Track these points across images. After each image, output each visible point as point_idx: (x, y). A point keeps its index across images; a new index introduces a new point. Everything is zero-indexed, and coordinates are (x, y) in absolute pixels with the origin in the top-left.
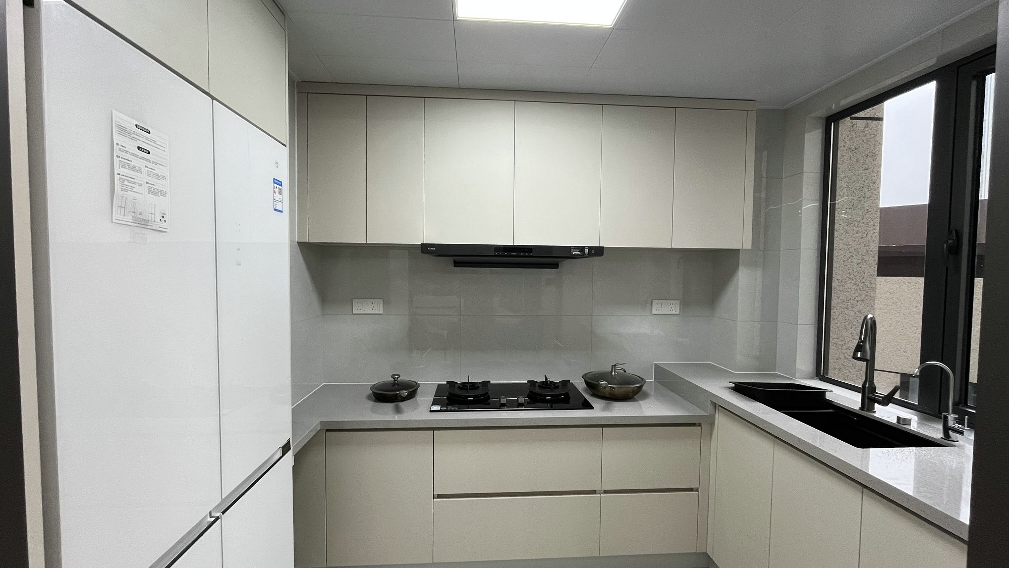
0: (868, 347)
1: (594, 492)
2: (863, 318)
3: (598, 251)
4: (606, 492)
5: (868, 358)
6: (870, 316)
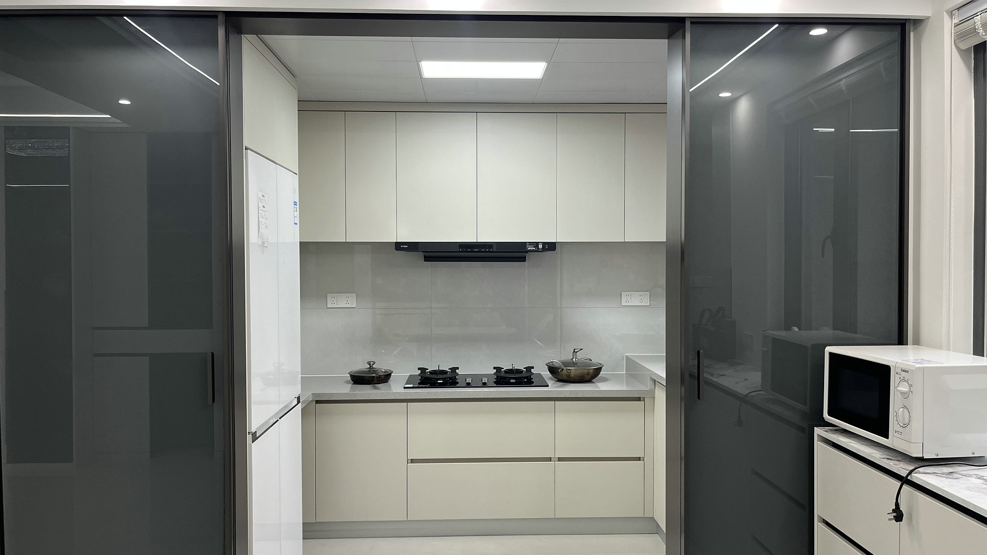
1: (549, 459)
3: (550, 247)
4: (560, 459)
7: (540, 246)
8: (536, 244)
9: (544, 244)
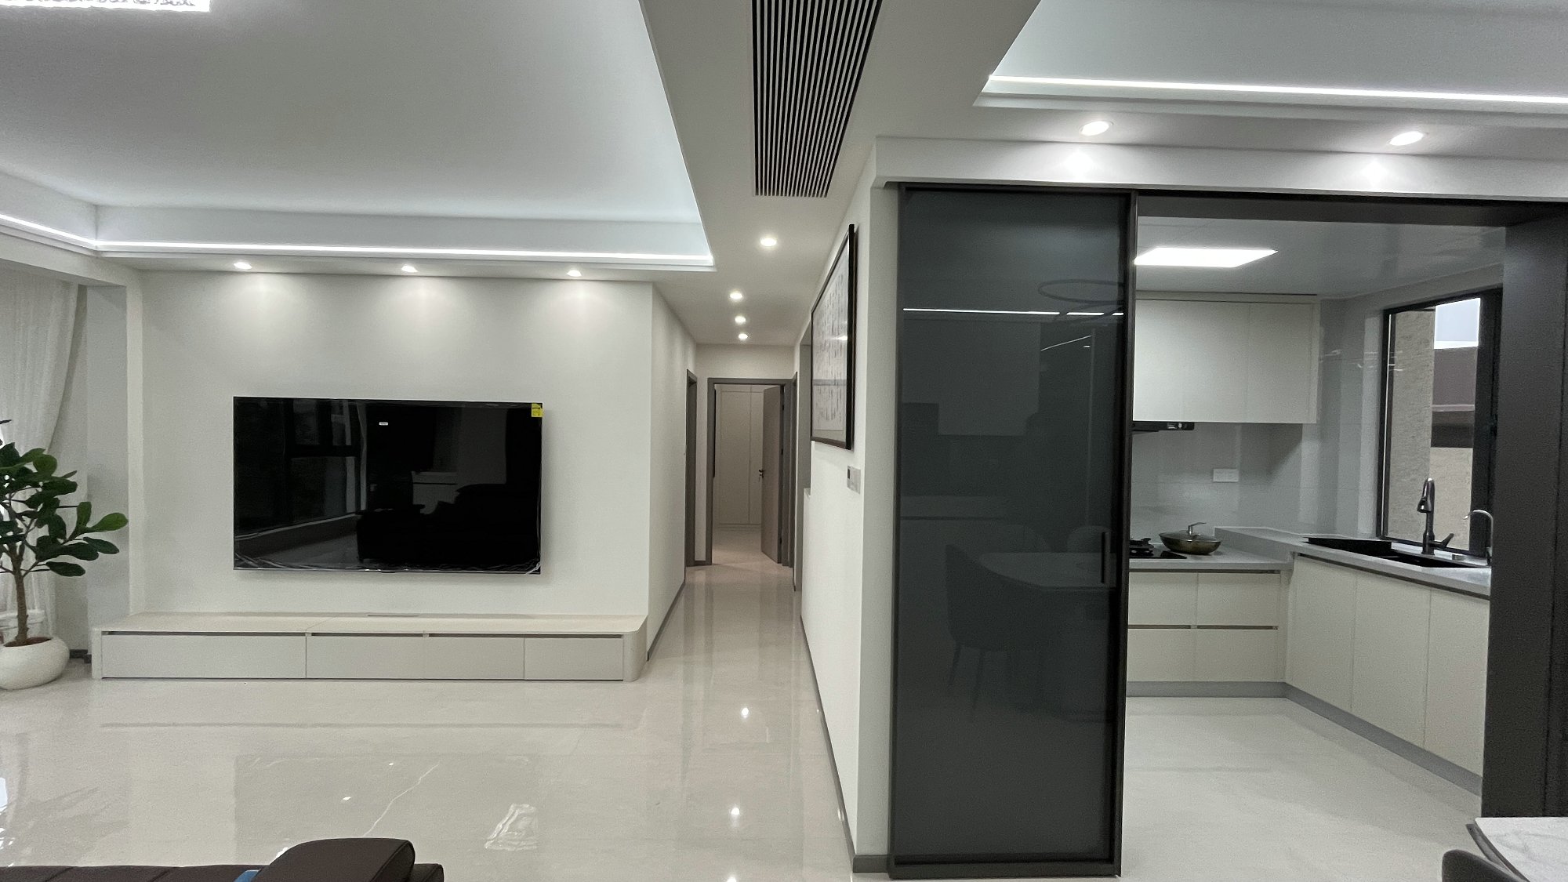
0: (1429, 501)
1: (1189, 627)
2: (1424, 481)
3: (1189, 426)
4: (1199, 627)
5: (1430, 510)
6: (1430, 480)
7: (1180, 426)
8: (1176, 424)
9: (1183, 423)
